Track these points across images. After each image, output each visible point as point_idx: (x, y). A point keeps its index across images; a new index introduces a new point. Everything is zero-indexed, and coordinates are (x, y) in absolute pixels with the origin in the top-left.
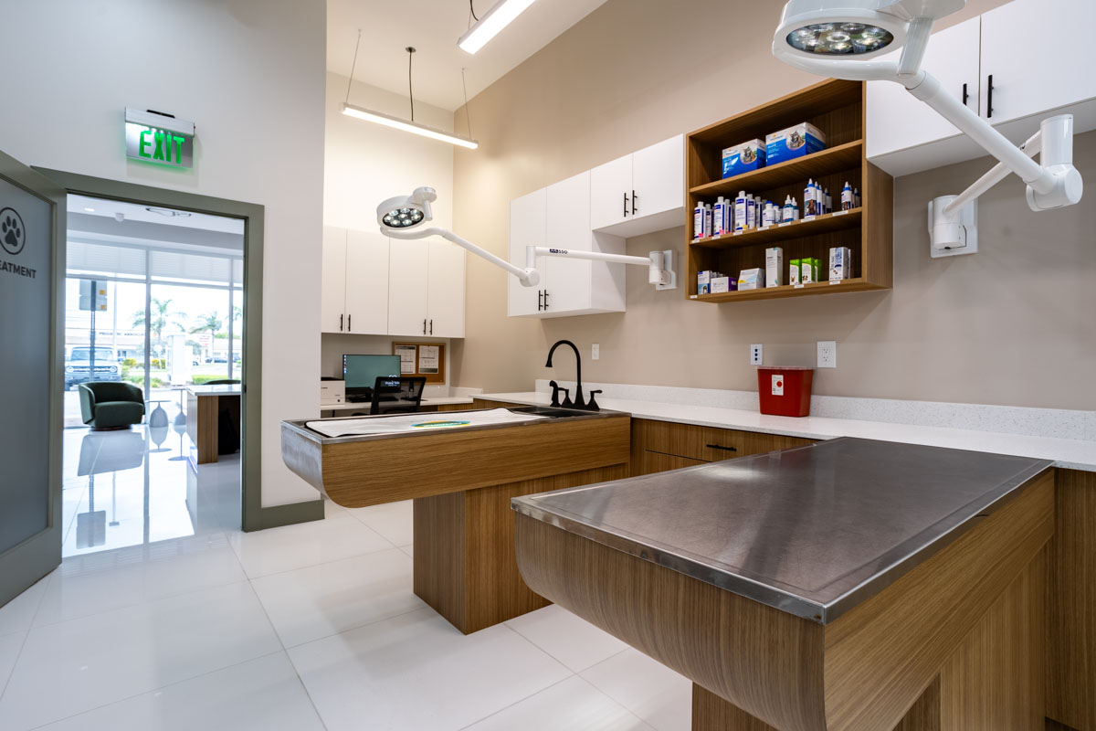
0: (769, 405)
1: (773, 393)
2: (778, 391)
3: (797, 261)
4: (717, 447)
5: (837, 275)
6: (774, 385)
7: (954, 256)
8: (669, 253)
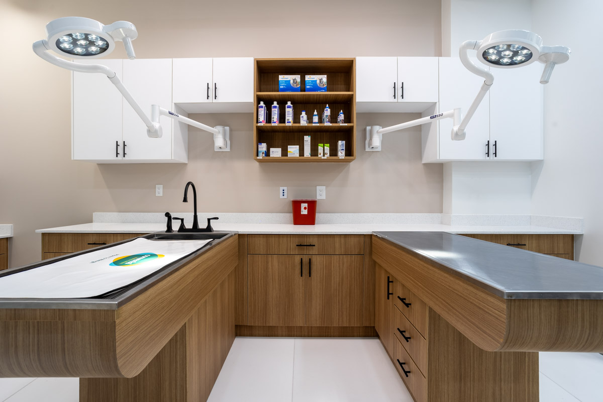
0: (298, 219)
1: (302, 213)
2: (304, 212)
3: (322, 145)
4: (301, 245)
5: (341, 154)
6: (302, 209)
7: (373, 152)
8: (227, 128)
